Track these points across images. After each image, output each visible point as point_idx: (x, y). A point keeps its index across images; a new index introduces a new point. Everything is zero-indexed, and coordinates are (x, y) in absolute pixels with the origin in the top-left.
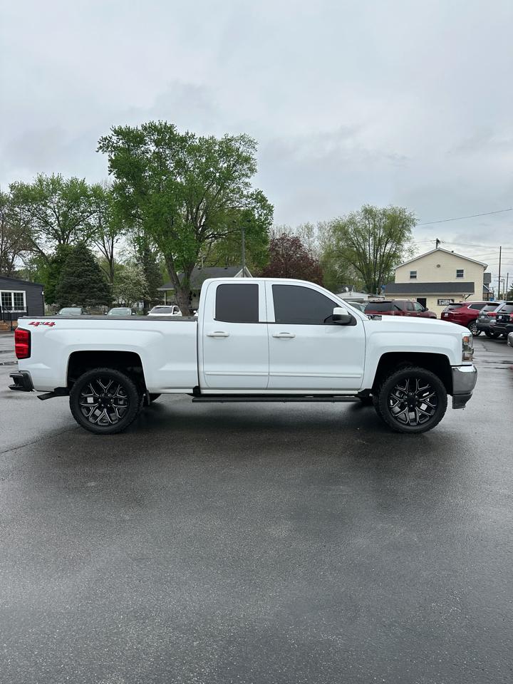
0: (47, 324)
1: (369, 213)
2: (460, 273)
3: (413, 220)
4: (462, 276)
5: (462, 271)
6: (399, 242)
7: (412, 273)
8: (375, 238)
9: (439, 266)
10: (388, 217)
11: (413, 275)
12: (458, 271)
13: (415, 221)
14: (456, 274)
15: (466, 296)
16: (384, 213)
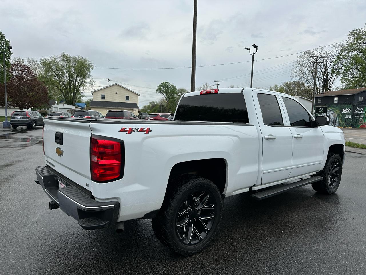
0: (142, 130)
1: (65, 58)
2: (127, 98)
3: (92, 66)
4: (128, 99)
5: (128, 97)
6: (84, 78)
7: (102, 95)
8: (70, 73)
9: (116, 93)
10: (78, 62)
11: (103, 97)
12: (126, 97)
13: (93, 67)
14: (125, 98)
15: (134, 110)
16: (75, 59)
